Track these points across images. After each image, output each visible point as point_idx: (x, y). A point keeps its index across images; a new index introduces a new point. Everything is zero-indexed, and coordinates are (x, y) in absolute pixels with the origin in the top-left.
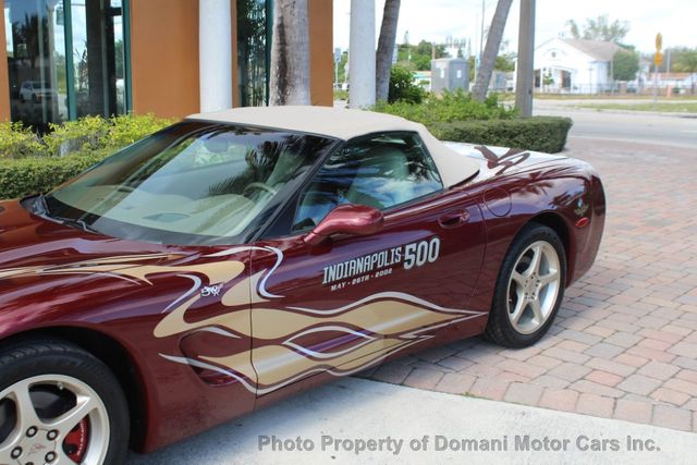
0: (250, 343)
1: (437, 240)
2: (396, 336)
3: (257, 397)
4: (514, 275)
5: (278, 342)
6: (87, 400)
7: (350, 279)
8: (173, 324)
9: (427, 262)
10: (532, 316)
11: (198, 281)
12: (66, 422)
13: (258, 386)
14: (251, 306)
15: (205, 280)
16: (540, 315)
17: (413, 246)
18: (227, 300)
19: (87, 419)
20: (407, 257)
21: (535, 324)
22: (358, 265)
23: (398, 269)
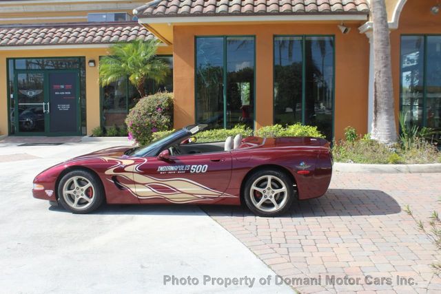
0: (134, 183)
1: (207, 166)
2: (192, 194)
3: (139, 199)
4: (254, 187)
5: (144, 184)
6: (89, 184)
7: (168, 171)
8: (110, 172)
9: (201, 172)
10: (273, 206)
11: (119, 163)
12: (85, 188)
13: (137, 195)
14: (133, 172)
15: (121, 163)
16: (277, 205)
17: (196, 166)
18: (126, 169)
19: (91, 188)
20: (192, 169)
22: (172, 168)
23: (188, 172)
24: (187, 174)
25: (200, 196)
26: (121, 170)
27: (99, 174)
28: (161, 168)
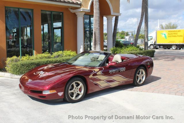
0: (100, 80)
2: (119, 82)
3: (101, 88)
4: (137, 75)
5: (103, 80)
6: (81, 84)
7: (113, 72)
8: (91, 76)
9: (124, 71)
10: (141, 81)
11: (94, 71)
12: (79, 87)
13: (101, 86)
14: (100, 75)
15: (95, 71)
16: (143, 81)
17: (121, 68)
18: (97, 74)
19: (81, 87)
20: (121, 70)
21: (142, 82)
22: (114, 70)
23: (119, 71)
24: (119, 73)
25: (121, 82)
26: (95, 75)
27: (86, 77)
28: (110, 71)
